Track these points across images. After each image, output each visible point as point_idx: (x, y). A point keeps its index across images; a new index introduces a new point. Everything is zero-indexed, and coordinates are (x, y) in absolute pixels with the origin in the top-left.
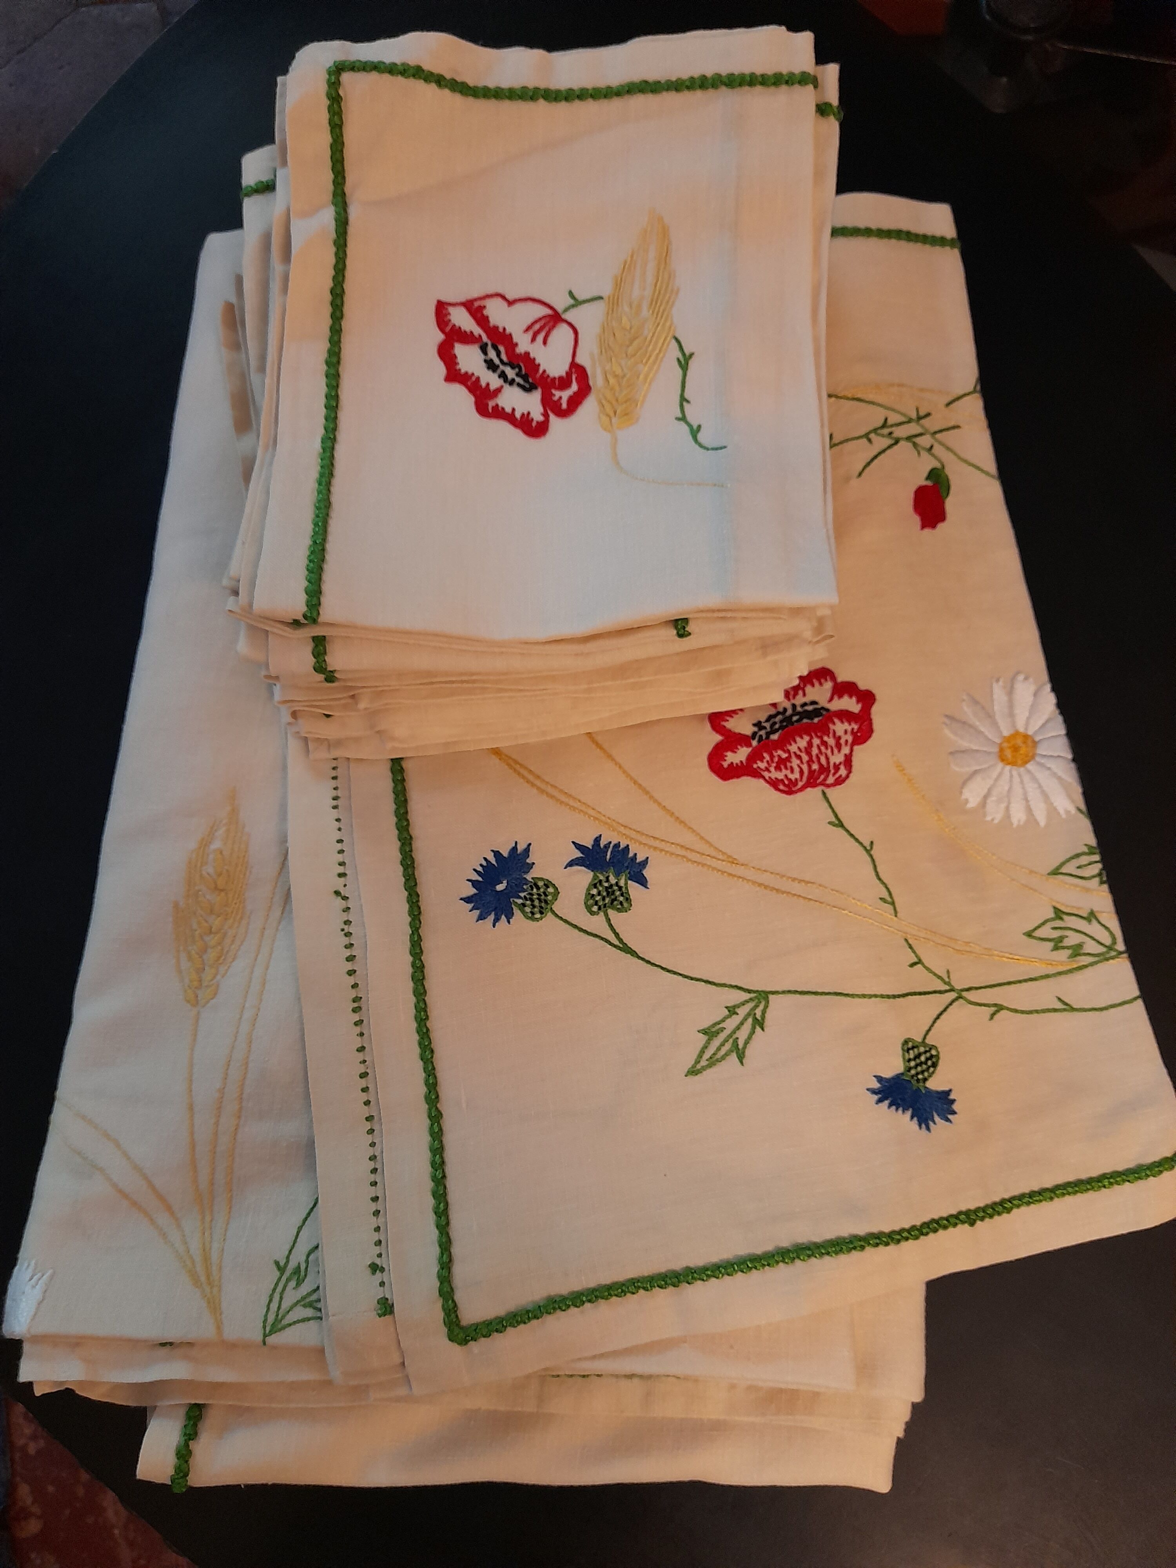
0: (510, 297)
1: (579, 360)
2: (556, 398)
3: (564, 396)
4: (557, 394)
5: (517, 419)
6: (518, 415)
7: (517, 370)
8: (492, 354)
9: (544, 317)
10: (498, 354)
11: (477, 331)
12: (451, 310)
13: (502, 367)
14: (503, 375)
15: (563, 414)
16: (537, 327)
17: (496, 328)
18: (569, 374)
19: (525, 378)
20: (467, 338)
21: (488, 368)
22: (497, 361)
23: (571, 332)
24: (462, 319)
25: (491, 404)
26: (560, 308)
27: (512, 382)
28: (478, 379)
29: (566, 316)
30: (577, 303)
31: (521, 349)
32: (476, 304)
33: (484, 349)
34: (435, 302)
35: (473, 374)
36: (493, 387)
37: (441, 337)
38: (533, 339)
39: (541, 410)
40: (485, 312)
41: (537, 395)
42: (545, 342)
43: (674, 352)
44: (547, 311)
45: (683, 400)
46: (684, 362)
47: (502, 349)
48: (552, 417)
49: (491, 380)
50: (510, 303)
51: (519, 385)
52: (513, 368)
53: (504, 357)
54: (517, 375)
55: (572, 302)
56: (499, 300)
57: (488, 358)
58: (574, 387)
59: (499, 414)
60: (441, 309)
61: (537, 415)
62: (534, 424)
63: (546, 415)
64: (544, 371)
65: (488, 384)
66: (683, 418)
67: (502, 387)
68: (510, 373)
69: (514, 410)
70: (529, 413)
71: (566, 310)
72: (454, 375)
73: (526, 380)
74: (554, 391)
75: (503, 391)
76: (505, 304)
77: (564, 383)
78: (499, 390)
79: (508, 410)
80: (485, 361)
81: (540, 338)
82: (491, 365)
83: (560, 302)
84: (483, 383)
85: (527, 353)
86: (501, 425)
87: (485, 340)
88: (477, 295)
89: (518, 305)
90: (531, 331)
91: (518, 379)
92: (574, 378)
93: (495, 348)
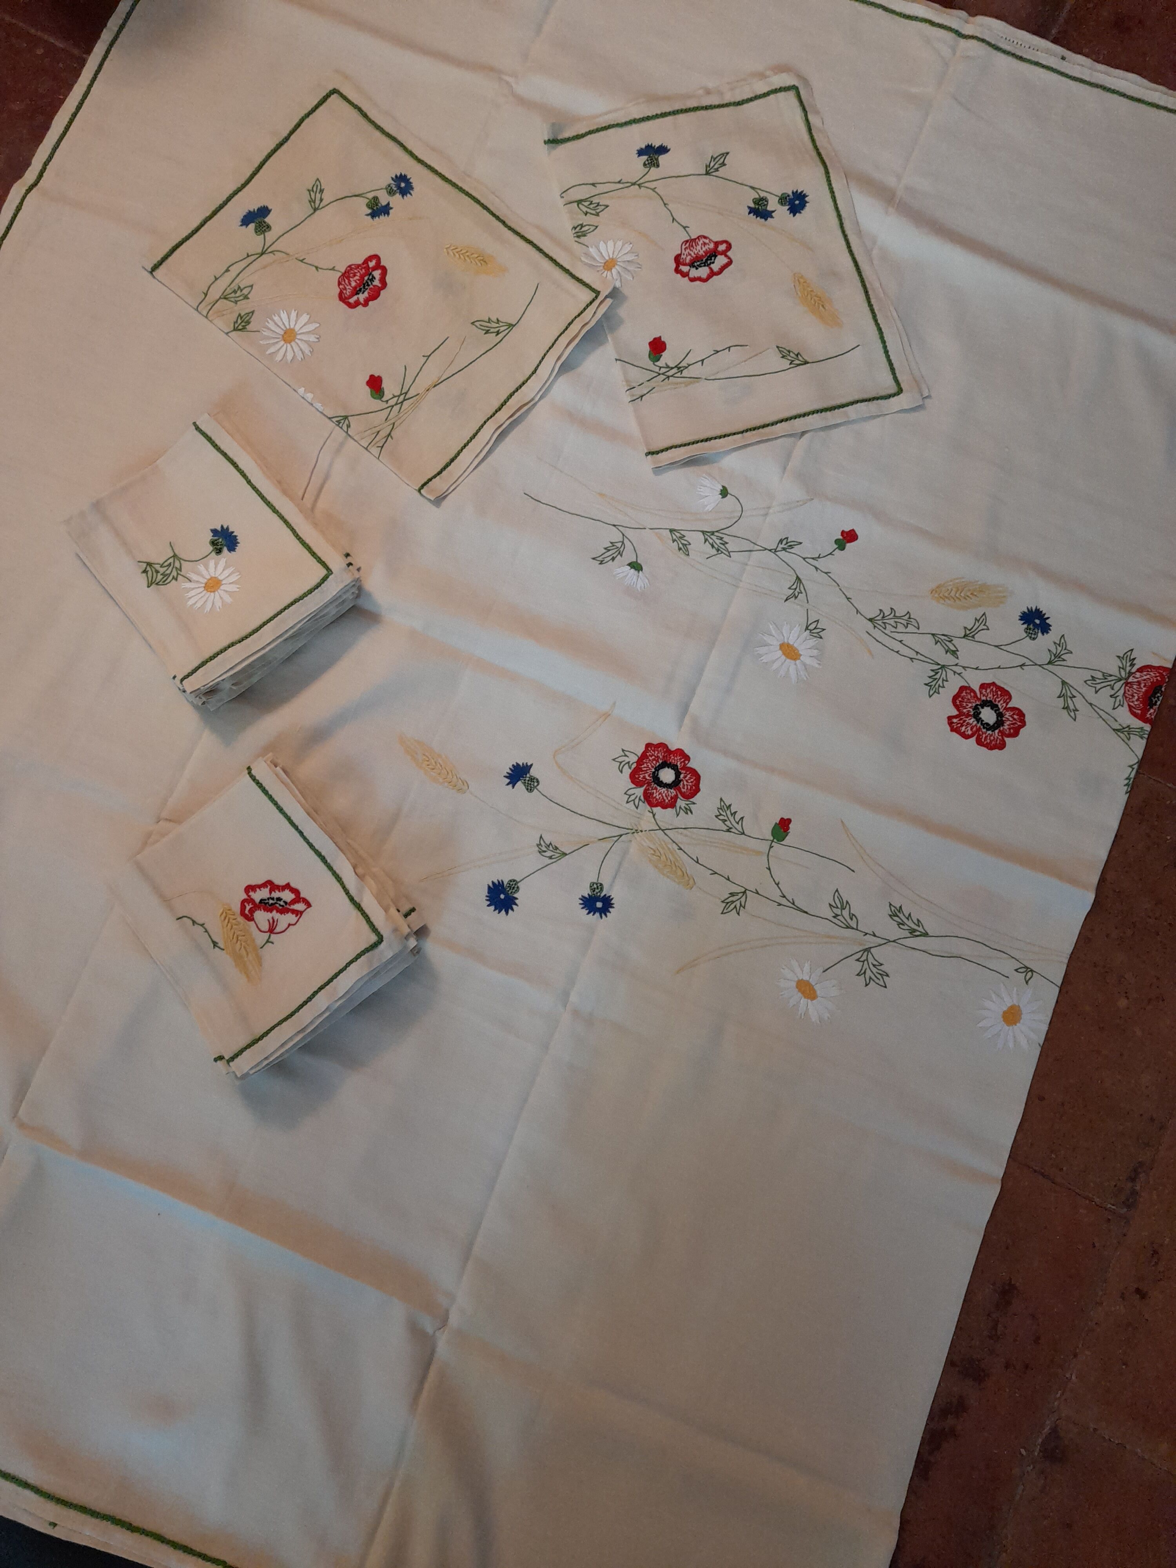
0: (291, 926)
1: (253, 922)
2: (250, 904)
3: (248, 907)
4: (251, 906)
5: (257, 888)
6: (258, 890)
7: (270, 904)
8: (282, 903)
9: (275, 928)
10: (280, 905)
11: (292, 907)
12: (305, 907)
13: (275, 901)
14: (273, 899)
15: (243, 902)
16: (275, 924)
17: (288, 913)
18: (252, 915)
20: (294, 902)
21: (279, 897)
22: (279, 902)
23: (263, 929)
24: (300, 907)
25: (269, 887)
26: (273, 936)
27: (268, 899)
28: (279, 891)
29: (268, 934)
30: (268, 941)
31: (274, 912)
32: (299, 915)
33: (286, 903)
34: (312, 904)
35: (282, 891)
36: (273, 893)
37: (302, 895)
38: (273, 918)
39: (252, 896)
40: (294, 915)
41: (257, 901)
42: (269, 921)
43: (221, 945)
44: (275, 931)
45: (206, 931)
46: (215, 944)
47: (281, 908)
48: (246, 897)
49: (276, 894)
50: (289, 925)
51: (265, 900)
52: (272, 904)
53: (278, 905)
54: (268, 903)
55: (270, 940)
56: (294, 922)
57: (282, 901)
58: (247, 912)
59: (264, 885)
60: (309, 905)
61: (251, 894)
62: (250, 890)
63: (249, 896)
64: (261, 910)
65: (275, 892)
66: (202, 925)
68: (271, 902)
70: (255, 893)
71: (270, 936)
72: (287, 886)
73: (264, 903)
74: (253, 906)
75: (269, 894)
76: (291, 923)
77: (252, 911)
78: (270, 893)
79: (262, 889)
80: (282, 899)
81: (271, 921)
82: (279, 899)
84: (277, 891)
85: (271, 912)
86: (260, 882)
87: (288, 906)
88: (301, 918)
89: (287, 926)
90: (276, 920)
91: (267, 901)
92: (250, 916)
93: (283, 906)
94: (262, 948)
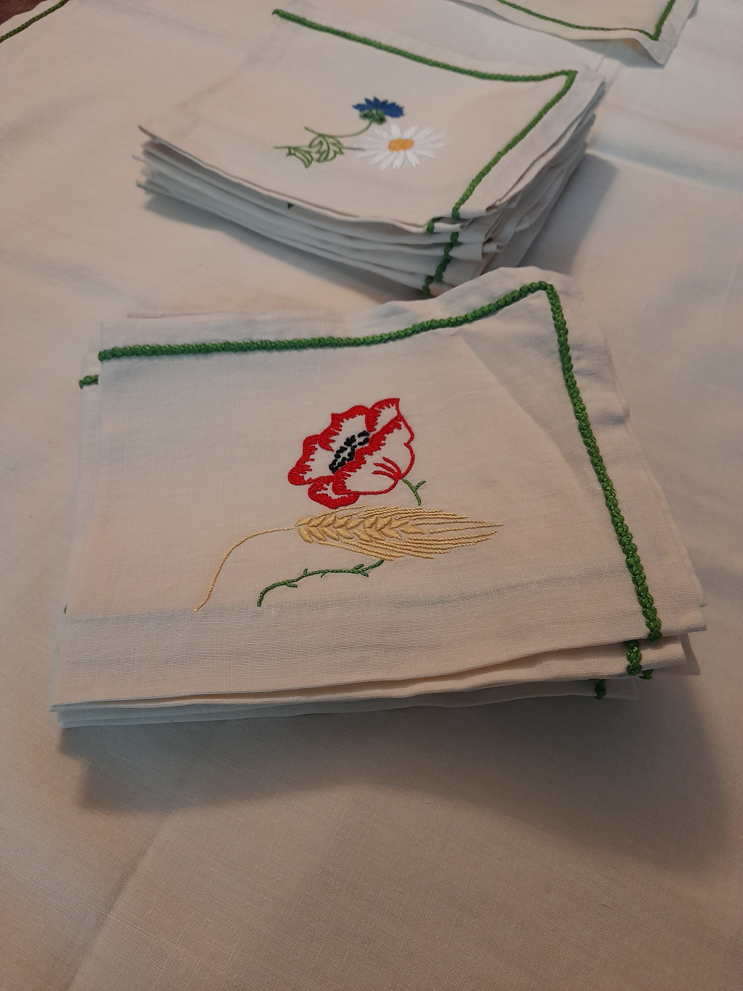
0: (412, 444)
1: (362, 497)
3: (329, 491)
4: (330, 487)
5: (305, 463)
6: (308, 463)
7: (347, 457)
8: (360, 440)
9: (397, 468)
10: (360, 444)
11: (378, 428)
12: (393, 408)
13: (349, 448)
14: (342, 449)
15: (312, 495)
16: (389, 465)
17: (384, 439)
18: (348, 492)
19: (342, 464)
20: (371, 421)
21: (347, 439)
22: (355, 444)
23: (386, 487)
24: (386, 416)
25: (317, 446)
26: (408, 478)
27: (337, 456)
28: (337, 434)
29: (401, 483)
30: (415, 489)
31: (367, 457)
32: (402, 423)
33: (363, 434)
34: (397, 397)
35: (341, 430)
36: (331, 445)
37: (370, 404)
38: (377, 465)
39: (313, 478)
40: (395, 430)
41: (327, 473)
42: (376, 473)
43: (368, 562)
44: (403, 472)
45: (324, 572)
46: (360, 570)
47: (367, 445)
48: (308, 486)
49: (339, 441)
50: (408, 445)
51: (335, 461)
52: (349, 455)
53: (359, 447)
55: (414, 484)
56: (408, 437)
57: (356, 438)
58: (335, 497)
59: (308, 450)
60: (395, 402)
61: (307, 476)
62: (301, 475)
63: (310, 481)
64: (350, 476)
65: (333, 441)
66: (306, 574)
67: (333, 451)
68: (345, 454)
69: (313, 460)
70: (311, 470)
71: (406, 482)
72: (338, 419)
73: (339, 465)
74: (331, 484)
75: (330, 452)
76: (406, 442)
77: (340, 488)
78: (329, 448)
79: (312, 457)
80: (354, 436)
81: (380, 469)
82: (350, 441)
83: (413, 478)
84: (333, 438)
85: (365, 462)
86: (298, 453)
87: (372, 434)
88: (408, 421)
89: (407, 450)
90: (383, 462)
91: (339, 460)
92: (346, 496)
93: (366, 441)
94: (420, 501)
